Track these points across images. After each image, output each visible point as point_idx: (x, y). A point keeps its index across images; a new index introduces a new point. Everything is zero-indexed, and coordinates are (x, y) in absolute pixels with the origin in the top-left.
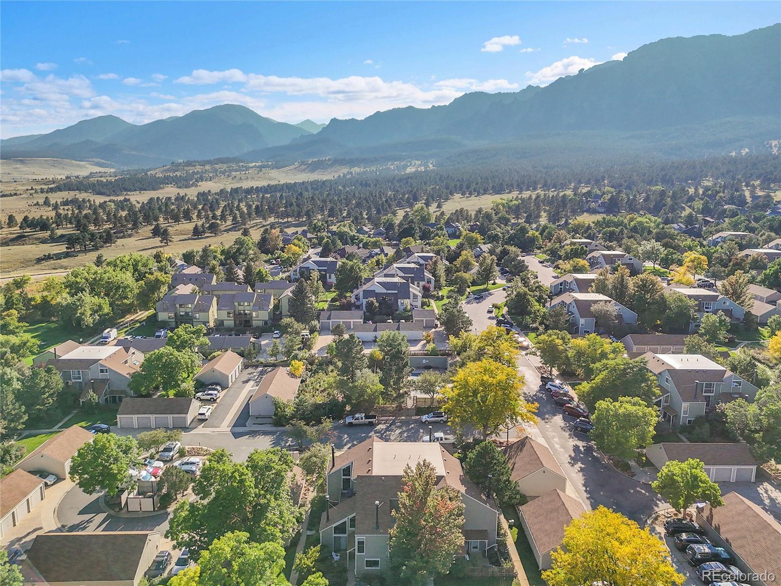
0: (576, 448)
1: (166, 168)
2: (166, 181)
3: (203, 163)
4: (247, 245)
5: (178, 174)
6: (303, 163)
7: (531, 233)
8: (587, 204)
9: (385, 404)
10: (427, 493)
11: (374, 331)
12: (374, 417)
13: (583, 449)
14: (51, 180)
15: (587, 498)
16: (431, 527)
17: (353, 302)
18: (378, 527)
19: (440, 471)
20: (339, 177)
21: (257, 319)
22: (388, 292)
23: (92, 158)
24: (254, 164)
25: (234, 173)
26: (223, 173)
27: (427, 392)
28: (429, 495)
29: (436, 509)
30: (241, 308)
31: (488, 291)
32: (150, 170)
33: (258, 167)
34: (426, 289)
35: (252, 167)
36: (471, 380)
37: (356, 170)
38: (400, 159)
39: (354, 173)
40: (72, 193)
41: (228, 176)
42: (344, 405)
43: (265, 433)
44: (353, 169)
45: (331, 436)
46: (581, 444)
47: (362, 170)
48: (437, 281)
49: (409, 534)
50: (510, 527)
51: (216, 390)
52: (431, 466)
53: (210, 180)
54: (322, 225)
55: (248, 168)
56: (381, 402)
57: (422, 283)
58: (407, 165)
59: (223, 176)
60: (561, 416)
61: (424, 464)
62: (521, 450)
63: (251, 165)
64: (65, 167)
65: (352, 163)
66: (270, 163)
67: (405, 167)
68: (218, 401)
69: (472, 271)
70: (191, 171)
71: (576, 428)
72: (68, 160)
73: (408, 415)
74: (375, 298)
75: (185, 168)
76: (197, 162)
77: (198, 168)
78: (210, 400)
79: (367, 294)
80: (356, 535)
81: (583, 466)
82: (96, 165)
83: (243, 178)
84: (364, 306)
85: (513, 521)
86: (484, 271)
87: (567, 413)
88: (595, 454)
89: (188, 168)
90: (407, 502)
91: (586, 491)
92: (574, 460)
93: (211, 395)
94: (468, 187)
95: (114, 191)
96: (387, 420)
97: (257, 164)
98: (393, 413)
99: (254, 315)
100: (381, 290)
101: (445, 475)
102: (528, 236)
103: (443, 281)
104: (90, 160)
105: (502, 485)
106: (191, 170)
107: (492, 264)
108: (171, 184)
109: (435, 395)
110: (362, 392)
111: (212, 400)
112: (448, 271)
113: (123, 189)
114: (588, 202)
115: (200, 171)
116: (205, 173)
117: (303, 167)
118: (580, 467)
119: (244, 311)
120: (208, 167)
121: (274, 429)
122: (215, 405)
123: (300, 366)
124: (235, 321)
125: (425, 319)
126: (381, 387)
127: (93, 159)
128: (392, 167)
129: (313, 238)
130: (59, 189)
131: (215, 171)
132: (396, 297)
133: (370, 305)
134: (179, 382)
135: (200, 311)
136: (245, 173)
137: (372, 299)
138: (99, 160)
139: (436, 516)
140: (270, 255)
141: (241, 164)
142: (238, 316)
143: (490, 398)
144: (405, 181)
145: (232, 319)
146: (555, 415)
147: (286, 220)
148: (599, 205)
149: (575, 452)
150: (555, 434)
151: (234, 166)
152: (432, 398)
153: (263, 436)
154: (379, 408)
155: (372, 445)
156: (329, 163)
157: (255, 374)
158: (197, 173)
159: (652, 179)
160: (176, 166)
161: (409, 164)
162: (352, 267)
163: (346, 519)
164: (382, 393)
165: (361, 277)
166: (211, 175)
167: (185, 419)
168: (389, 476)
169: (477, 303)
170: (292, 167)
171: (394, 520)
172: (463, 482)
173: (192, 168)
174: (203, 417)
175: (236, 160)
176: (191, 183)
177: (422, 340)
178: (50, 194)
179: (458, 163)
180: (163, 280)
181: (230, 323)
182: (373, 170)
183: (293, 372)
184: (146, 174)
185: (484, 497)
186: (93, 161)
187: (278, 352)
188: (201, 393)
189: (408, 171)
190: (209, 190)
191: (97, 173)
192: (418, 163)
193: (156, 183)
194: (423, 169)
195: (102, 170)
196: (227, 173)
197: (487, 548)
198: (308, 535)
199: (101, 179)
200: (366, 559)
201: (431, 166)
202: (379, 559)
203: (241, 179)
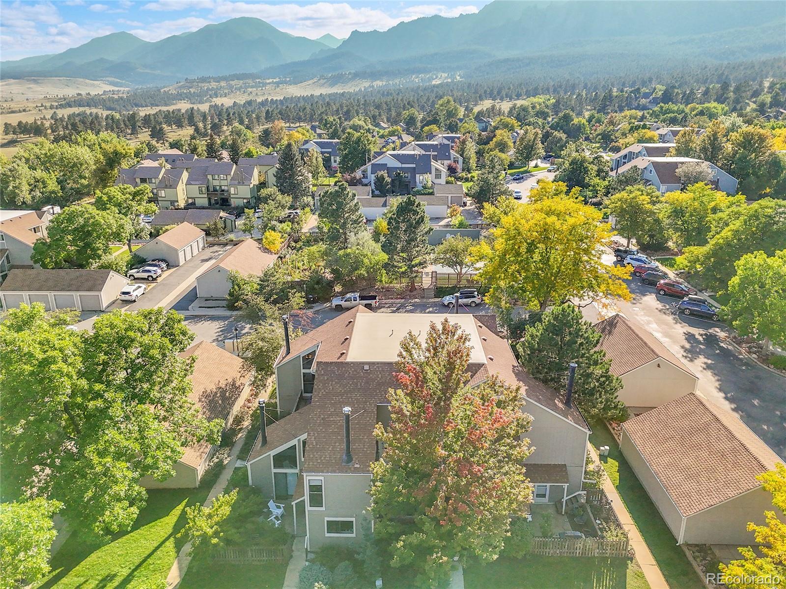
0: (690, 337)
1: (179, 85)
2: (180, 97)
3: (218, 80)
4: (245, 135)
5: (192, 90)
6: (322, 77)
7: (576, 121)
8: (636, 100)
9: (391, 283)
10: (449, 388)
11: (382, 206)
12: (374, 298)
13: (701, 339)
14: (62, 97)
15: (733, 410)
16: (458, 461)
17: (358, 177)
18: (350, 459)
19: (477, 355)
20: (360, 90)
21: (236, 196)
22: (404, 166)
23: (107, 77)
24: (271, 80)
25: (250, 90)
26: (239, 89)
27: (451, 264)
28: (454, 392)
29: (469, 423)
30: (216, 183)
31: (529, 172)
32: (164, 87)
33: (276, 83)
34: (452, 170)
35: (269, 83)
36: (525, 226)
37: (378, 83)
38: (425, 71)
39: (375, 86)
40: (82, 109)
41: (244, 92)
42: (330, 284)
43: (213, 318)
44: (374, 83)
45: (302, 318)
46: (697, 332)
47: (384, 83)
48: (466, 161)
49: (411, 473)
50: (603, 458)
51: (158, 266)
52: (459, 332)
53: (225, 96)
54: (334, 120)
55: (265, 84)
56: (384, 279)
57: (447, 162)
58: (432, 77)
59: (238, 93)
60: (654, 296)
61: (444, 329)
62: (610, 333)
63: (268, 81)
64: (78, 86)
65: (374, 75)
66: (288, 79)
67: (432, 79)
68: (159, 280)
69: (509, 154)
70: (206, 88)
71: (682, 312)
72: (82, 80)
73: (423, 298)
74: (386, 171)
75: (200, 85)
76: (212, 78)
77: (214, 85)
78: (147, 279)
79: (376, 168)
80: (305, 474)
81: (709, 362)
82: (110, 85)
83: (259, 94)
84: (373, 182)
85: (607, 448)
86: (525, 148)
87: (662, 293)
88: (722, 344)
89: (203, 85)
90: (407, 408)
91: (726, 398)
92: (692, 353)
93: (149, 271)
94: (499, 93)
95: (124, 107)
96: (392, 304)
97: (275, 80)
98: (401, 295)
99: (232, 192)
100: (395, 164)
101: (486, 362)
102: (573, 124)
103: (473, 163)
104: (105, 79)
105: (594, 384)
106: (205, 86)
107: (535, 139)
108: (184, 100)
109: (464, 271)
110: (357, 264)
111: (150, 279)
112: (480, 154)
113: (135, 104)
114: (637, 98)
115: (215, 87)
116: (220, 90)
117: (322, 81)
118: (705, 363)
119: (221, 186)
120: (223, 84)
121: (228, 313)
122: (153, 285)
123: (275, 238)
124: (209, 199)
125: (450, 196)
126: (384, 257)
127: (107, 79)
128: (417, 80)
129: (323, 134)
130: (69, 105)
131: (231, 87)
132: (414, 171)
133: (380, 181)
134: (100, 252)
135: (166, 187)
136: (262, 89)
137: (382, 172)
138: (113, 79)
139: (471, 440)
140: (271, 148)
141: (257, 80)
142: (211, 192)
143: (555, 256)
144: (430, 90)
145: (206, 196)
146: (645, 295)
147: (298, 125)
148: (650, 102)
149: (689, 342)
150: (650, 319)
151: (250, 81)
152: (459, 274)
153: (209, 322)
154: (383, 289)
155: (355, 317)
156: (350, 77)
157: (220, 253)
158: (212, 89)
159: (707, 79)
160: (190, 82)
161: (435, 77)
162: (359, 139)
163: (294, 442)
164: (386, 266)
165: (369, 150)
166: (226, 91)
167: (98, 298)
168: (378, 363)
169: (518, 183)
170: (310, 82)
171: (378, 447)
172: (518, 375)
173: (207, 84)
174: (127, 297)
175: (252, 76)
176: (205, 99)
177: (446, 218)
178: (59, 110)
179: (487, 73)
180: (124, 152)
181: (203, 201)
182: (397, 83)
183: (268, 247)
184: (159, 91)
185: (560, 405)
186: (108, 81)
187: (253, 227)
188: (136, 270)
189: (434, 83)
190: (222, 104)
191: (110, 91)
192: (445, 75)
193: (169, 99)
194: (449, 80)
195: (116, 89)
196: (243, 89)
197: (565, 498)
198: (236, 468)
199: (113, 96)
200: (327, 519)
201: (458, 78)
202: (353, 519)
203: (257, 94)
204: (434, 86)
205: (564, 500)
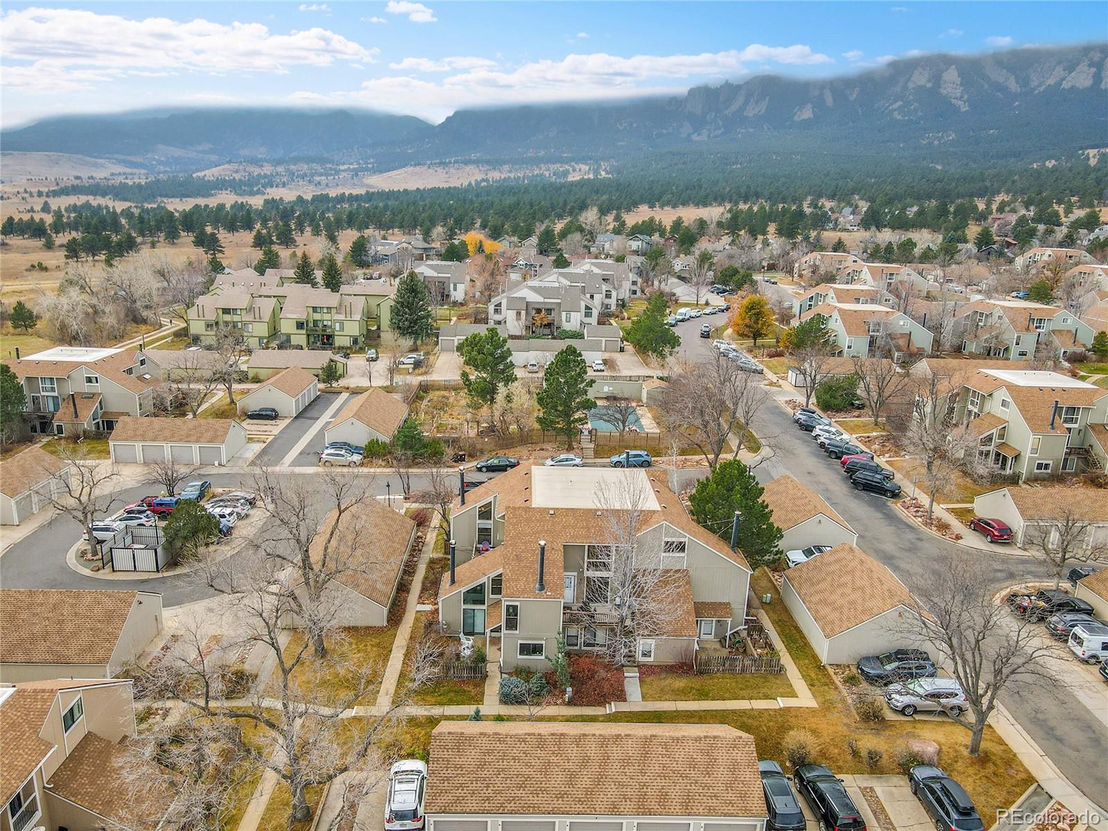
2: (220, 186)
5: (237, 176)
14: (53, 180)
20: (470, 185)
21: (341, 334)
22: (547, 300)
23: (114, 154)
24: (346, 167)
25: (318, 178)
26: (303, 177)
32: (197, 171)
33: (353, 170)
35: (343, 171)
39: (491, 180)
40: (83, 198)
41: (310, 181)
47: (503, 175)
53: (283, 186)
55: (337, 172)
58: (568, 170)
59: (301, 182)
63: (342, 168)
64: (75, 165)
66: (370, 166)
67: (566, 173)
70: (256, 174)
75: (248, 169)
76: (265, 160)
77: (267, 169)
80: (503, 600)
82: (119, 164)
83: (330, 185)
85: (769, 595)
89: (252, 169)
97: (351, 167)
99: (337, 328)
104: (111, 156)
106: (255, 171)
108: (226, 189)
113: (157, 194)
115: (269, 173)
116: (275, 177)
119: (323, 322)
120: (280, 169)
124: (307, 335)
127: (115, 156)
128: (547, 174)
130: (64, 192)
131: (291, 174)
132: (559, 308)
136: (334, 179)
141: (328, 166)
142: (312, 328)
144: (566, 189)
145: (303, 333)
151: (318, 168)
155: (530, 470)
158: (266, 176)
161: (571, 170)
163: (484, 579)
166: (285, 179)
167: (220, 451)
173: (257, 169)
175: (321, 160)
176: (255, 189)
178: (51, 198)
181: (300, 339)
184: (190, 176)
185: (726, 548)
186: (117, 159)
189: (570, 179)
190: (281, 198)
191: (120, 174)
192: (585, 168)
193: (206, 188)
194: (591, 176)
195: (128, 170)
196: (308, 178)
197: (729, 633)
198: (417, 611)
199: (127, 181)
200: (520, 642)
201: (603, 173)
202: (543, 642)
203: (327, 185)
204: (572, 184)
205: (728, 634)
